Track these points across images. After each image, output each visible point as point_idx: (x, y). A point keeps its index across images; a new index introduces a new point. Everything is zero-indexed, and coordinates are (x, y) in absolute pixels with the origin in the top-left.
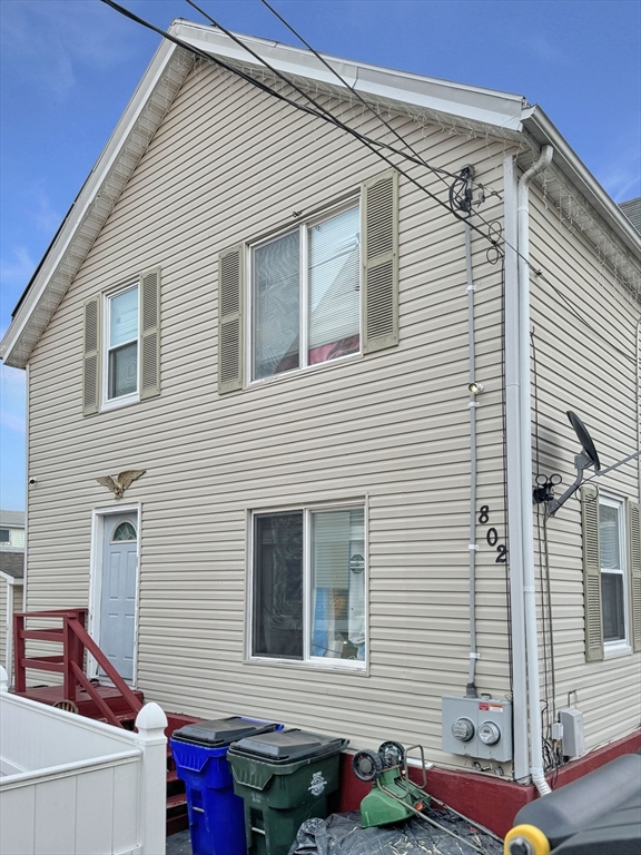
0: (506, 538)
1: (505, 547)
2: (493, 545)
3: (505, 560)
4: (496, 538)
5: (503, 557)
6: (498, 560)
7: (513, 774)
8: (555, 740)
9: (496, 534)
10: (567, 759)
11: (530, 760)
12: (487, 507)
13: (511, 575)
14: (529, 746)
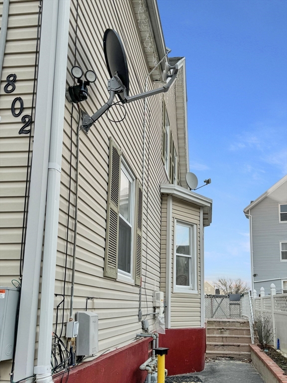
0: (33, 108)
1: (30, 117)
2: (17, 116)
3: (30, 131)
4: (22, 109)
5: (28, 128)
6: (21, 131)
7: (12, 376)
8: (69, 339)
9: (22, 104)
10: (80, 358)
11: (35, 359)
12: (15, 76)
13: (34, 148)
14: (37, 342)
